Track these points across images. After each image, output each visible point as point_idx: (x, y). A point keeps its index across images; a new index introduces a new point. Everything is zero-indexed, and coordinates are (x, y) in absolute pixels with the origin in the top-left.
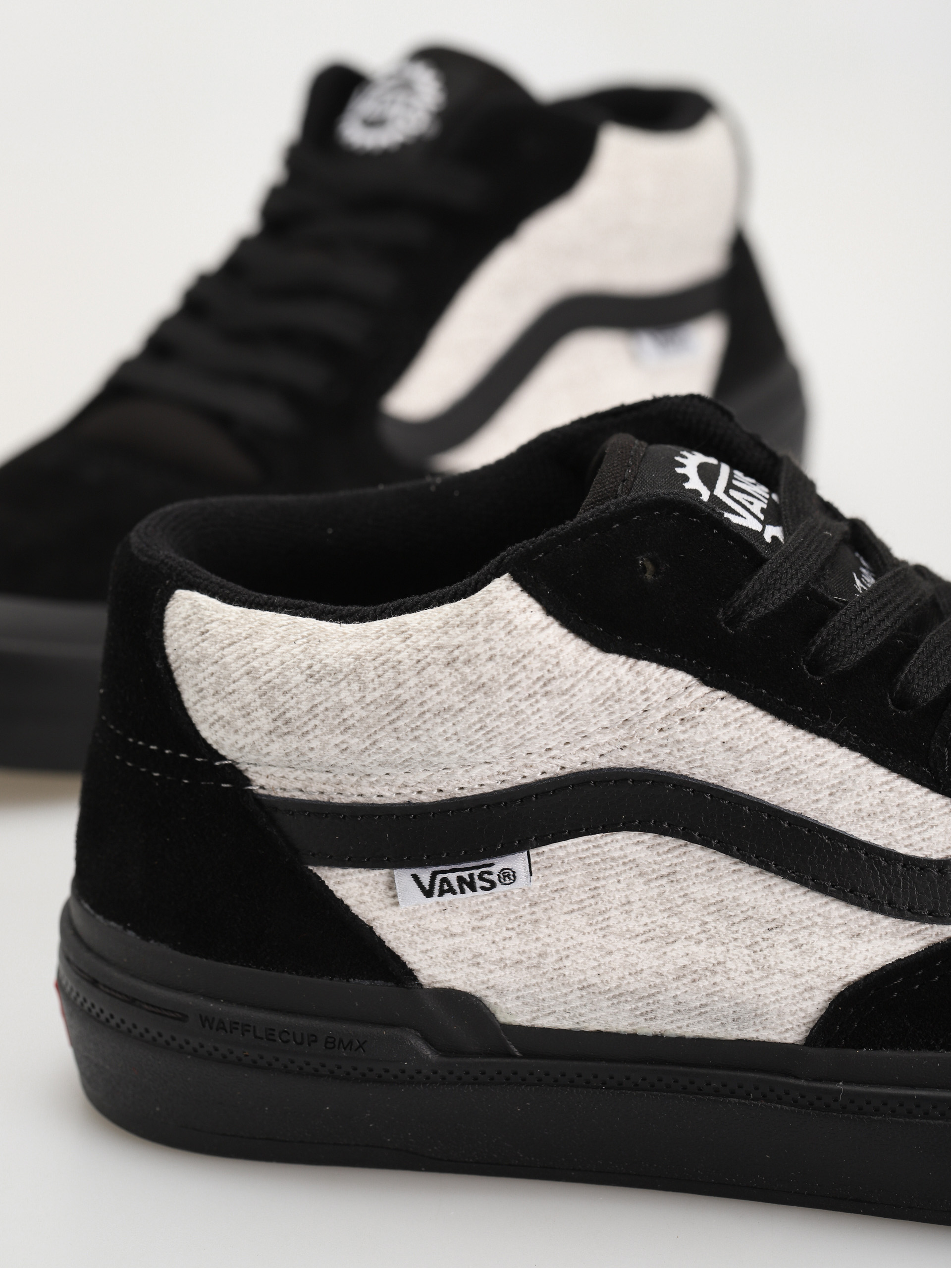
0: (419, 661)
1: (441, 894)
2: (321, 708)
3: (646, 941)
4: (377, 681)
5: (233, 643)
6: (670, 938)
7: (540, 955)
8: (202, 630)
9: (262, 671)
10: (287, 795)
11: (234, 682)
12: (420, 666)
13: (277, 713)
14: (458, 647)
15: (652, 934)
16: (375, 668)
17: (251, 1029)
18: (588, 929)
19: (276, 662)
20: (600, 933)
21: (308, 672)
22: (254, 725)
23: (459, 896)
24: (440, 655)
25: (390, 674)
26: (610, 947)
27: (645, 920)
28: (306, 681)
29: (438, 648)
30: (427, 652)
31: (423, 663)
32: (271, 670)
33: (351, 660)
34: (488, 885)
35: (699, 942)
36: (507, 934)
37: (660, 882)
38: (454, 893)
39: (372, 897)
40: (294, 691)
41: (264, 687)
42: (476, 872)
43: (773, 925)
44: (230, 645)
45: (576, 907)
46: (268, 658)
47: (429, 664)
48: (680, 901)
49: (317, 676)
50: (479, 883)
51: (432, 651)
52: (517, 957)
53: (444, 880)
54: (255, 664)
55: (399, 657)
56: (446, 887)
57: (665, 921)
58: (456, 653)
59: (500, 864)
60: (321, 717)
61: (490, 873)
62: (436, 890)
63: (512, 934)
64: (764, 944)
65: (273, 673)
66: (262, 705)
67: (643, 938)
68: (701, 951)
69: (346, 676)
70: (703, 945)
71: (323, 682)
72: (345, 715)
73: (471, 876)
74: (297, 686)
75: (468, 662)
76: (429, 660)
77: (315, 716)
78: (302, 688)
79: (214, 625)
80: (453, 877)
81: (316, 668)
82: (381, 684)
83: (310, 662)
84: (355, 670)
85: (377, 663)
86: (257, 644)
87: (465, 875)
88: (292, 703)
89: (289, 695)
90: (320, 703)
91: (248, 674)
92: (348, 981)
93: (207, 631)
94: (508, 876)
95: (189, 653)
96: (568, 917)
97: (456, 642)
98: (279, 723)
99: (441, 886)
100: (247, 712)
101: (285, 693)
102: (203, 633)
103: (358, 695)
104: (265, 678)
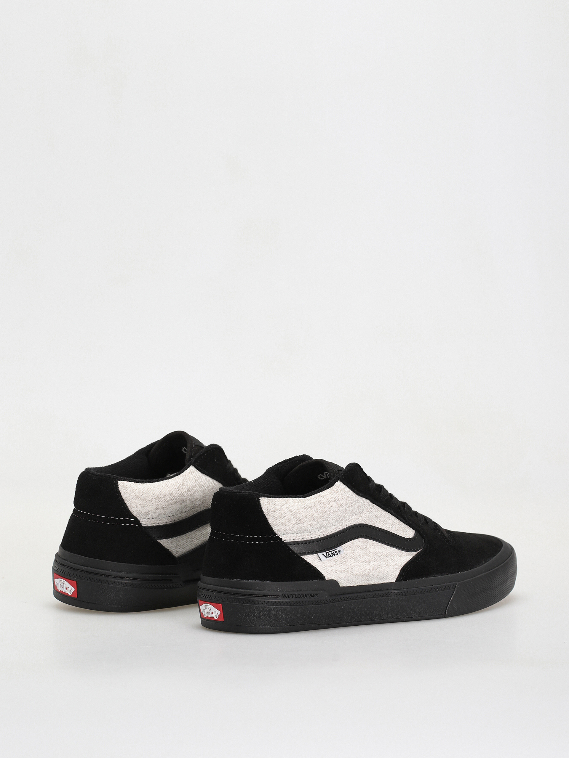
0: (328, 502)
1: (329, 557)
2: (308, 516)
3: (365, 563)
4: (320, 507)
5: (284, 505)
6: (370, 561)
7: (348, 569)
8: (274, 504)
9: (293, 510)
10: (291, 541)
11: (286, 514)
12: (329, 503)
13: (297, 519)
14: (336, 497)
15: (366, 561)
16: (319, 505)
17: (295, 595)
18: (355, 561)
19: (296, 507)
20: (357, 562)
21: (304, 508)
22: (291, 523)
23: (332, 557)
24: (333, 500)
25: (323, 505)
26: (360, 565)
27: (364, 558)
28: (304, 510)
29: (332, 498)
30: (329, 499)
31: (329, 502)
32: (295, 509)
33: (313, 504)
34: (337, 554)
35: (375, 561)
36: (341, 565)
37: (364, 550)
38: (331, 557)
39: (315, 561)
40: (302, 513)
41: (294, 513)
42: (334, 551)
43: (386, 556)
44: (283, 506)
45: (351, 557)
46: (293, 507)
47: (330, 502)
48: (369, 553)
49: (307, 508)
50: (335, 554)
51: (330, 499)
52: (344, 570)
53: (329, 554)
54: (291, 508)
55: (324, 501)
56: (330, 556)
57: (367, 558)
58: (336, 498)
59: (338, 549)
60: (308, 518)
61: (337, 551)
62: (328, 556)
63: (342, 564)
64: (386, 560)
65: (296, 510)
66: (293, 518)
67: (365, 562)
68: (376, 563)
69: (313, 507)
70: (376, 562)
71: (308, 509)
72: (313, 516)
73: (333, 552)
74: (302, 512)
75: (338, 500)
76: (330, 501)
77: (306, 518)
78: (303, 512)
79: (276, 502)
80: (330, 553)
81: (306, 507)
82: (321, 508)
83: (304, 506)
84: (315, 506)
85: (319, 503)
86: (290, 504)
87: (332, 552)
88: (301, 516)
89: (300, 514)
90: (308, 515)
91: (289, 511)
92: (313, 581)
93: (275, 504)
94: (340, 551)
95: (272, 510)
96: (350, 559)
97: (335, 496)
98: (298, 521)
99: (329, 556)
100: (289, 520)
101: (299, 514)
102: (274, 505)
103: (316, 511)
104: (294, 511)
